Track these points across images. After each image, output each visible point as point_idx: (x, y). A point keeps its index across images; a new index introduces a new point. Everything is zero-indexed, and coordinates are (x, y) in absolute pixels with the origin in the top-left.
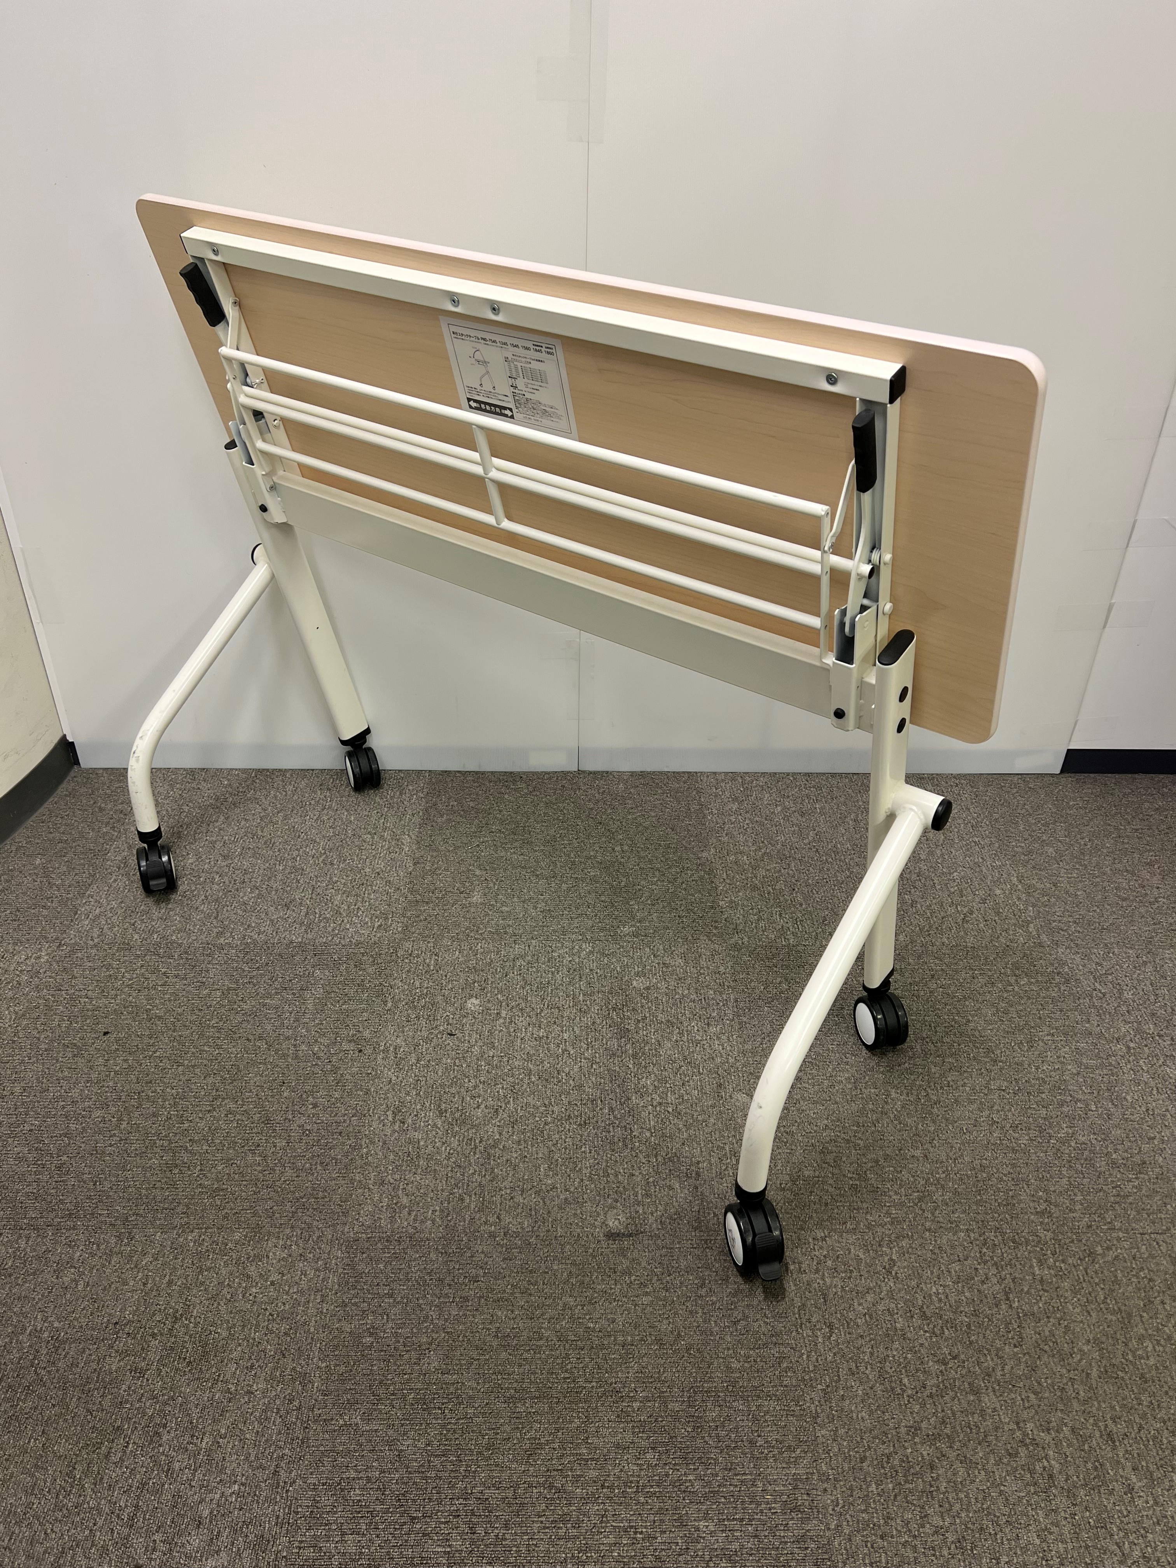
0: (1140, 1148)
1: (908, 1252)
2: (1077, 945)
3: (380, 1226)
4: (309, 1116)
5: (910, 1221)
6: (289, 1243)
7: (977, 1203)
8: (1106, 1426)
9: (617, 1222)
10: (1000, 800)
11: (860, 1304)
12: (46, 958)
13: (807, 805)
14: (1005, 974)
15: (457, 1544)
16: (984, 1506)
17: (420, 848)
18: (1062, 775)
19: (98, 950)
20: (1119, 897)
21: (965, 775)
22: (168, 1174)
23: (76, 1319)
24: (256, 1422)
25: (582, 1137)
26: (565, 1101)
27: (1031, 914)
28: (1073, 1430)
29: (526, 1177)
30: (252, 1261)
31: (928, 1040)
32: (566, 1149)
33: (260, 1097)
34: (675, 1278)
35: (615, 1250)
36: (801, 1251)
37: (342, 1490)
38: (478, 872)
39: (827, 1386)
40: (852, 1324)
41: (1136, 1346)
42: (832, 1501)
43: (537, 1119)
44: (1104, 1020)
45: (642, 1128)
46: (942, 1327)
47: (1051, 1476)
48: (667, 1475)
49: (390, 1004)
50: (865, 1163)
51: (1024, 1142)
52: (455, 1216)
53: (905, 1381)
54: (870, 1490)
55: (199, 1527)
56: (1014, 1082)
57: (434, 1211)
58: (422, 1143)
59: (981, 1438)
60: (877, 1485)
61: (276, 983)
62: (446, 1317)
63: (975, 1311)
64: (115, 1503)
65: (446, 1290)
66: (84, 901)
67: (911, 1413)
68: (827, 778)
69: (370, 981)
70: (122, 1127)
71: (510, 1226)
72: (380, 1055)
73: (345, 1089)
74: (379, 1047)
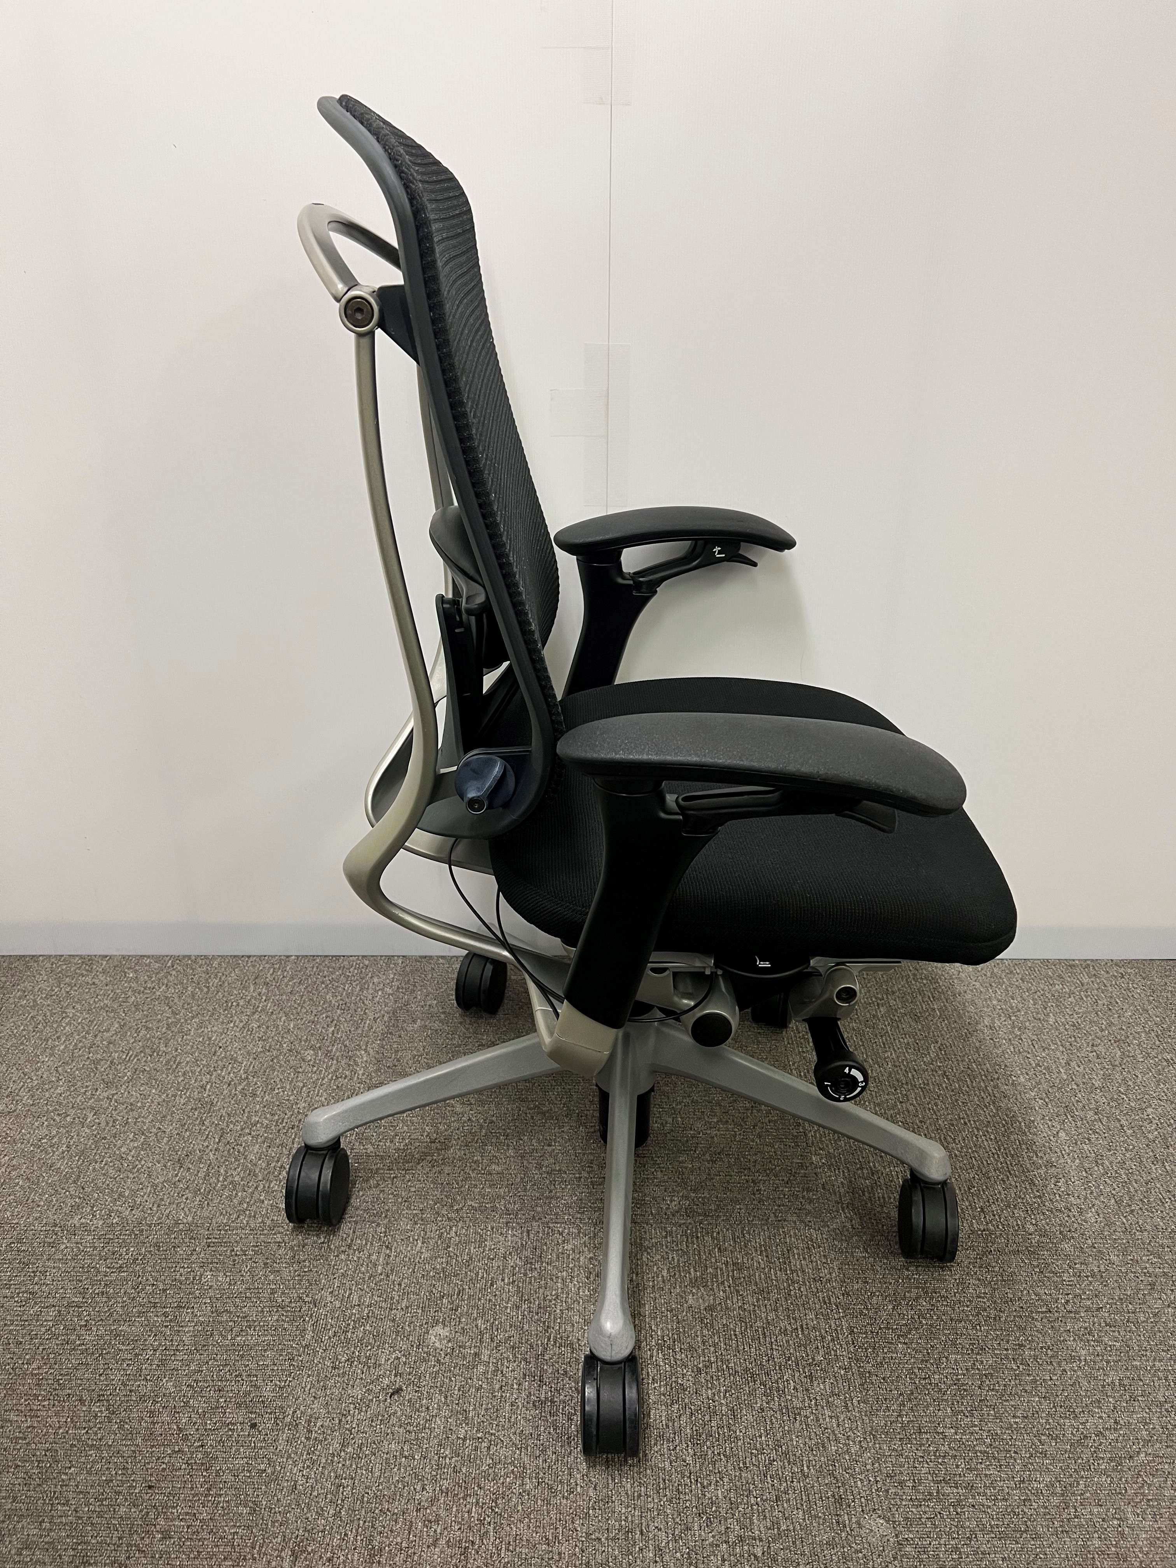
72: (283, 1432)
73: (219, 1502)
74: (284, 1418)
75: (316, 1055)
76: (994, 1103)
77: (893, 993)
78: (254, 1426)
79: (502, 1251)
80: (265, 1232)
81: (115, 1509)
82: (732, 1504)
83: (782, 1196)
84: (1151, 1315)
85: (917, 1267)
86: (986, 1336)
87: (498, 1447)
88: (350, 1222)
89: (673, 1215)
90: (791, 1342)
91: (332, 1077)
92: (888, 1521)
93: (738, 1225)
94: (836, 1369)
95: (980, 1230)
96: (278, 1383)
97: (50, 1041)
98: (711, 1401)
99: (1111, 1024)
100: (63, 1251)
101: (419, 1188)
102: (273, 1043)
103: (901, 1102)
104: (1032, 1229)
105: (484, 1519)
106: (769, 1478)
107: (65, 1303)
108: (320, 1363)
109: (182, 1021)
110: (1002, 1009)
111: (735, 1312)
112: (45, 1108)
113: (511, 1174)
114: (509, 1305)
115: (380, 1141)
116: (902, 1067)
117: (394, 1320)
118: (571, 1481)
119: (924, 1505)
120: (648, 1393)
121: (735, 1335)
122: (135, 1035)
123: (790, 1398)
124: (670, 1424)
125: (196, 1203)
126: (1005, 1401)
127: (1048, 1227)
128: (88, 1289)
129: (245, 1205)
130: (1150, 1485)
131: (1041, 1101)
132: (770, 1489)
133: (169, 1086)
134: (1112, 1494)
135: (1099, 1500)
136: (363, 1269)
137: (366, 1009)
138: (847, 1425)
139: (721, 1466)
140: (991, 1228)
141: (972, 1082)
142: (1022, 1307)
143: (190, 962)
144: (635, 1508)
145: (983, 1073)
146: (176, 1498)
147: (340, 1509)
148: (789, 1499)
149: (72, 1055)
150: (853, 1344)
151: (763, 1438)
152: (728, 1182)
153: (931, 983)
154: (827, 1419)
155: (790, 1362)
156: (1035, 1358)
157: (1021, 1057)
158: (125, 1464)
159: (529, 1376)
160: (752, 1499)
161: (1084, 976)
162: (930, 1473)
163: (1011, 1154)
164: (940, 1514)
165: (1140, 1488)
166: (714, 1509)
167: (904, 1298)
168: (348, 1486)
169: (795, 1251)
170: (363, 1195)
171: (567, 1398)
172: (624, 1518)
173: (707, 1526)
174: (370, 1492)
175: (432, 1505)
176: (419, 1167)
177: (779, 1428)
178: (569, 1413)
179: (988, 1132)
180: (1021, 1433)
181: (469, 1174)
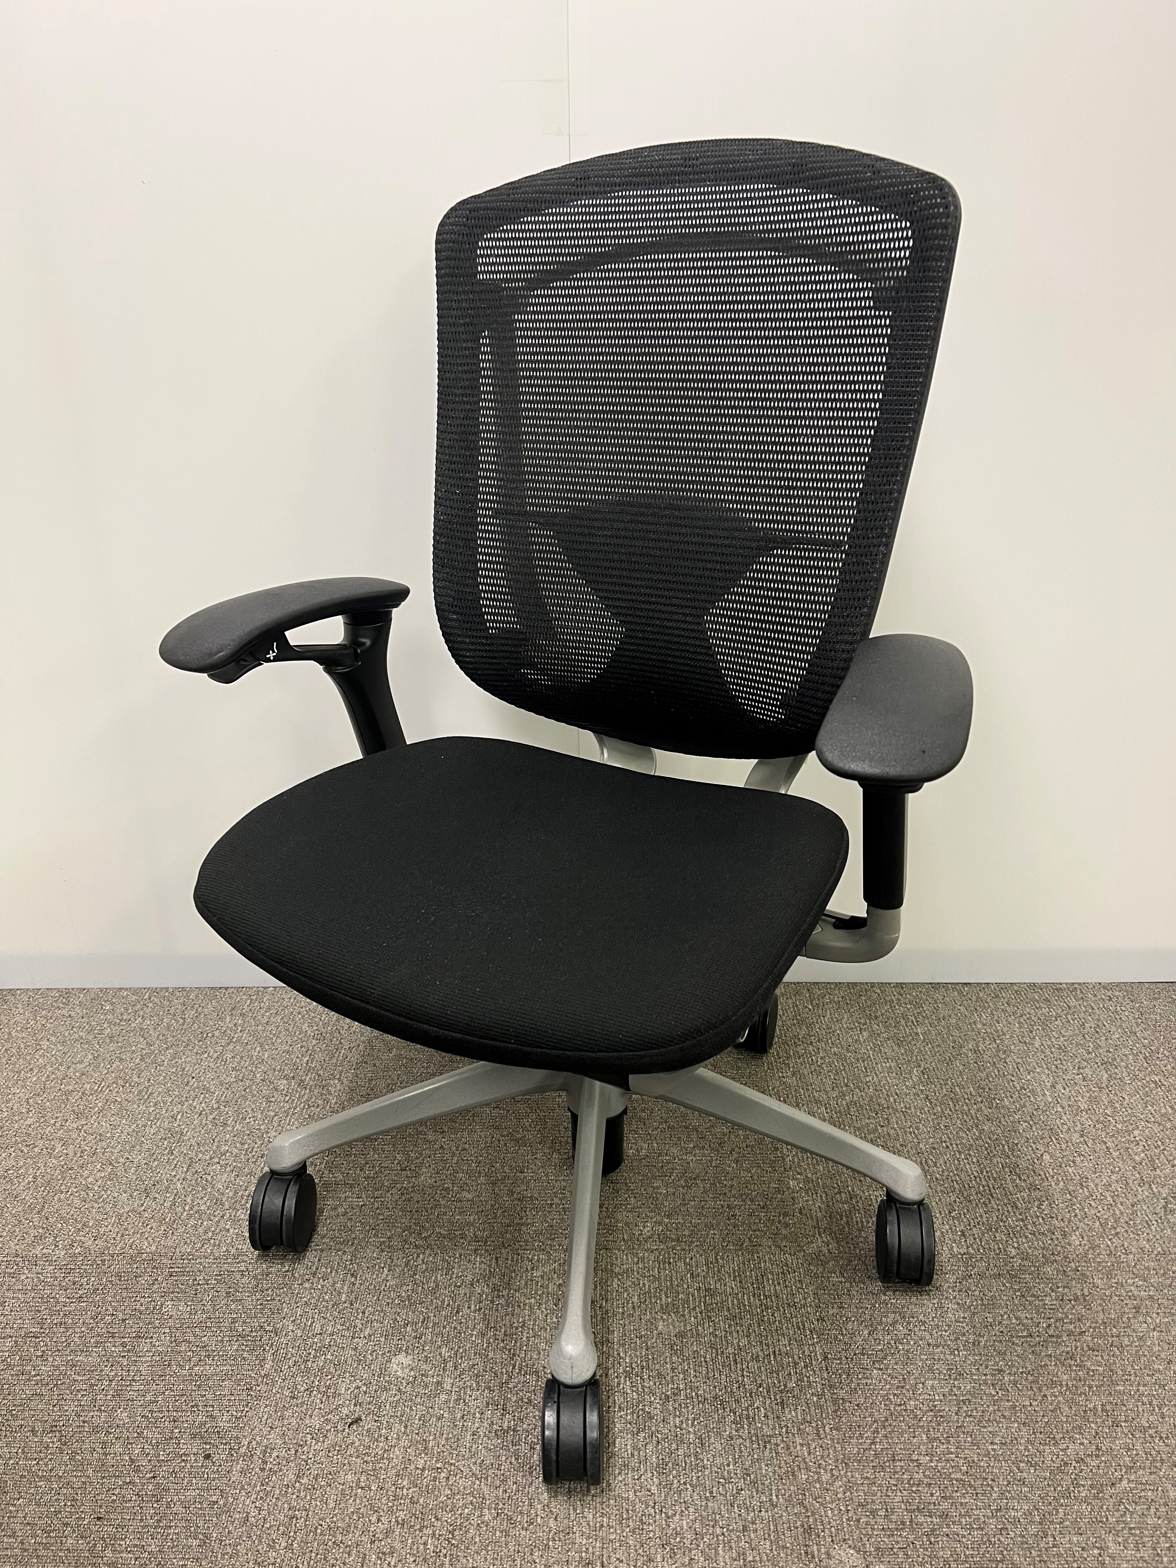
72: (238, 1463)
73: (169, 1534)
74: (239, 1448)
75: (289, 1084)
76: (977, 1126)
77: (876, 1017)
78: (208, 1457)
79: (470, 1277)
80: (229, 1260)
81: (62, 1541)
82: (697, 1534)
83: (758, 1221)
84: (1136, 1339)
85: (894, 1291)
86: (964, 1361)
87: (458, 1477)
88: (315, 1250)
89: (645, 1241)
90: (762, 1368)
91: (304, 1106)
92: (858, 1552)
93: (712, 1250)
94: (808, 1396)
95: (960, 1254)
96: (235, 1413)
97: (23, 1072)
98: (678, 1429)
99: (1098, 1047)
100: (23, 1281)
101: (388, 1216)
102: (247, 1073)
103: (882, 1126)
104: (1014, 1252)
105: (440, 1551)
106: (736, 1508)
107: (23, 1334)
108: (278, 1392)
109: (156, 1052)
110: (987, 1033)
111: (706, 1339)
112: (14, 1139)
113: (481, 1201)
114: (475, 1333)
115: (350, 1169)
116: (884, 1091)
117: (355, 1349)
118: (532, 1512)
119: (897, 1534)
120: (613, 1421)
121: (706, 1361)
122: (109, 1066)
123: (760, 1425)
124: (636, 1453)
125: (160, 1232)
126: (982, 1427)
127: (1030, 1251)
128: (46, 1319)
129: (210, 1234)
130: (1132, 1513)
131: (1025, 1124)
132: (737, 1519)
133: (140, 1116)
134: (1093, 1522)
135: (1080, 1529)
136: (327, 1297)
137: (341, 1039)
138: (818, 1453)
139: (687, 1495)
140: (972, 1251)
141: (955, 1105)
142: (1002, 1332)
143: (167, 994)
144: (596, 1540)
145: (966, 1096)
146: (125, 1530)
147: (293, 1541)
148: (756, 1530)
149: (44, 1087)
150: (827, 1370)
151: (731, 1467)
152: (703, 1207)
153: (915, 1007)
154: (798, 1447)
155: (761, 1389)
156: (1015, 1383)
157: (1005, 1080)
158: (75, 1496)
159: (492, 1404)
160: (718, 1529)
161: (1071, 999)
162: (903, 1502)
163: (993, 1177)
164: (913, 1543)
165: (1122, 1516)
166: (678, 1539)
167: (881, 1323)
168: (301, 1517)
169: (770, 1277)
170: (330, 1223)
171: (531, 1427)
172: (584, 1549)
173: (671, 1557)
174: (323, 1524)
175: (387, 1537)
176: (389, 1195)
177: (748, 1456)
178: (532, 1442)
179: (970, 1155)
180: (999, 1460)
181: (438, 1201)
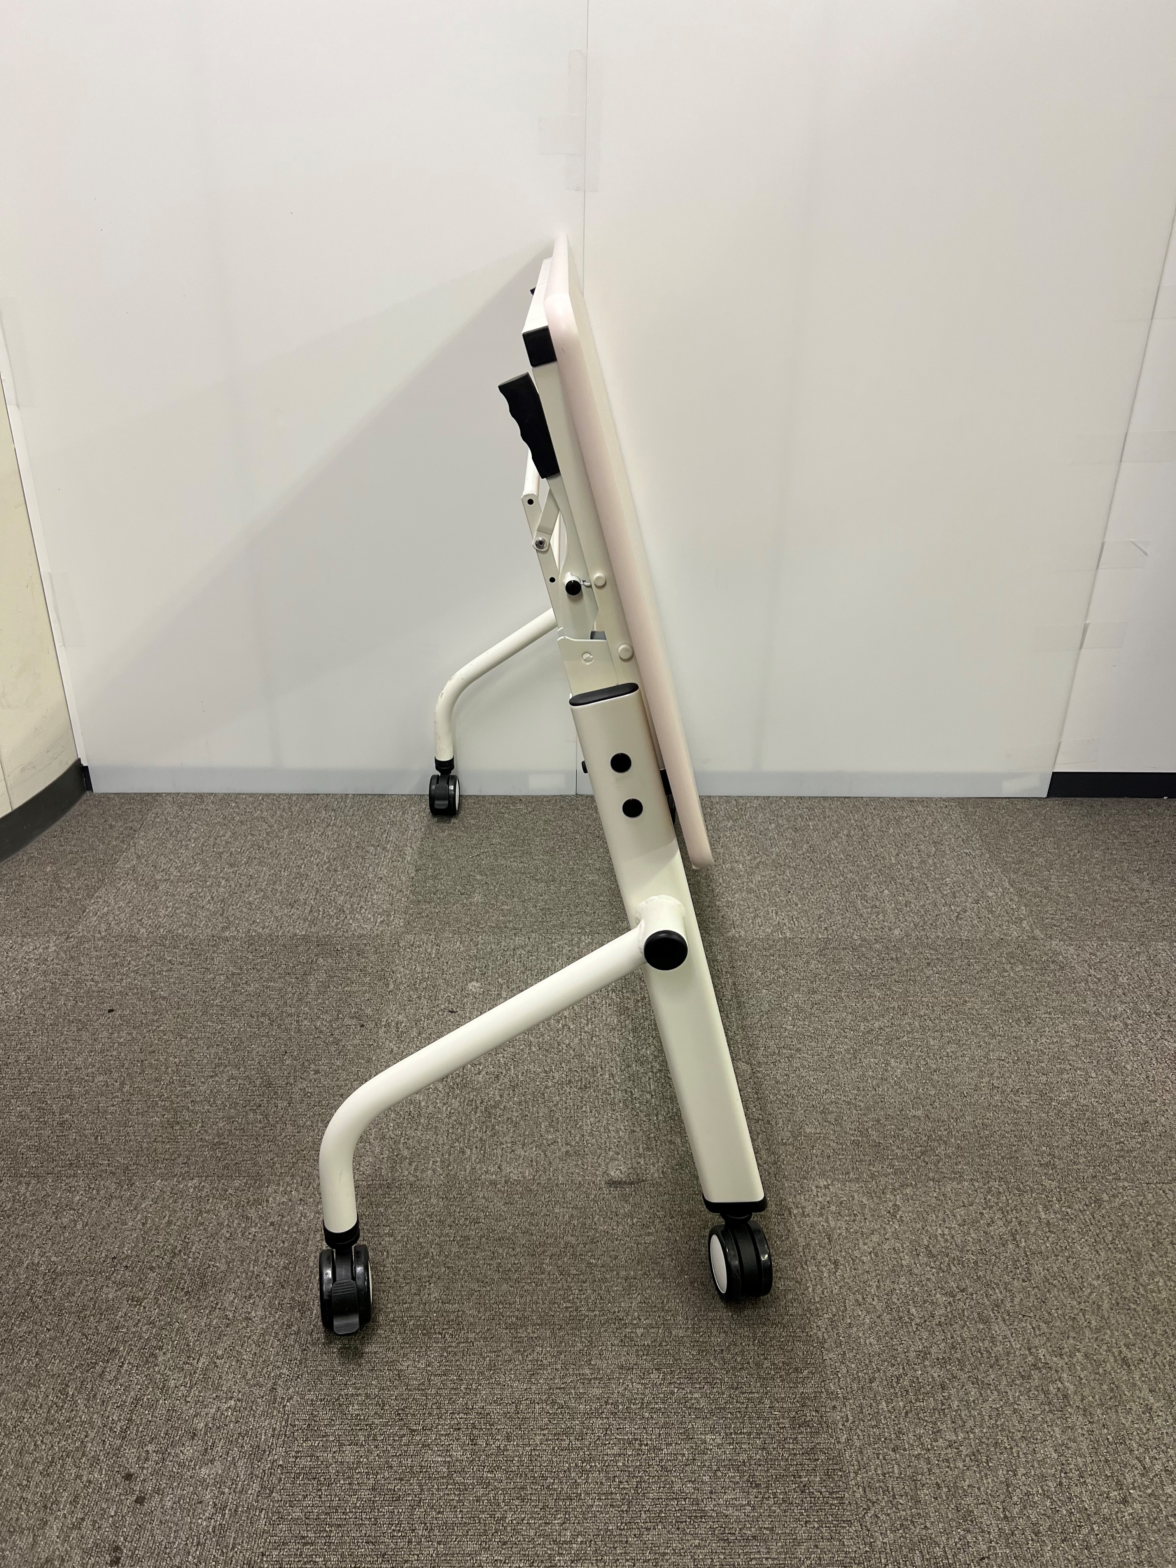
0: (1142, 1110)
1: (912, 1199)
2: (1070, 938)
3: (380, 1174)
4: (311, 1081)
5: (914, 1172)
6: (289, 1189)
7: (980, 1157)
8: (1121, 1352)
9: (618, 1172)
10: (989, 819)
11: (865, 1244)
12: (53, 948)
13: (800, 823)
14: (1000, 962)
15: (458, 1454)
16: (998, 1423)
17: (422, 857)
18: (1048, 799)
19: (105, 942)
20: (1110, 898)
21: (953, 799)
22: (170, 1130)
23: (73, 1254)
24: (254, 1345)
25: (582, 1098)
26: (566, 1068)
27: (1024, 912)
28: (1086, 1356)
29: (527, 1133)
30: (253, 1204)
31: (926, 1017)
32: (566, 1109)
33: (262, 1064)
34: (677, 1221)
35: (617, 1196)
36: (804, 1198)
37: (340, 1405)
38: (478, 877)
39: (834, 1315)
40: (857, 1261)
41: (1147, 1281)
42: (842, 1417)
43: (538, 1083)
44: (1099, 1001)
45: (642, 1091)
46: (949, 1264)
47: (1066, 1396)
48: (672, 1393)
49: (391, 987)
50: (866, 1122)
51: (1026, 1104)
52: (456, 1166)
53: (913, 1311)
54: (880, 1407)
55: (193, 1439)
56: (1013, 1053)
57: (435, 1162)
58: (423, 1104)
59: (992, 1362)
60: (887, 1403)
61: (280, 969)
62: (446, 1253)
63: (982, 1250)
64: (108, 1417)
65: (447, 1230)
66: (92, 901)
67: (920, 1339)
68: (819, 801)
69: (372, 967)
70: (125, 1090)
71: (512, 1174)
